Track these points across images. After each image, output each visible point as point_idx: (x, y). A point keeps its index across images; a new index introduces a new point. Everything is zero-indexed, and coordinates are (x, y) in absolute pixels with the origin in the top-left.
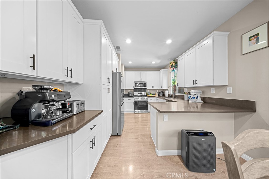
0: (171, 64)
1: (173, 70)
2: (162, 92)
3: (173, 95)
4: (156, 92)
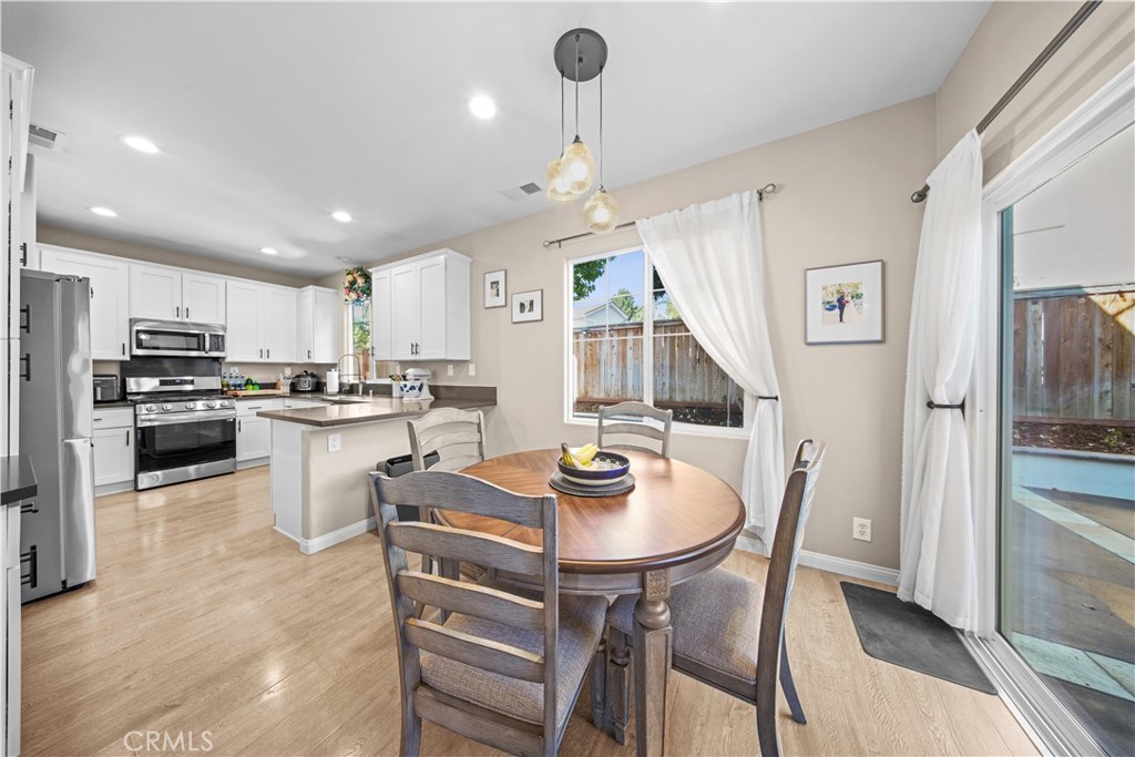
0: (350, 278)
1: (358, 300)
2: (313, 376)
3: (357, 385)
4: (281, 377)
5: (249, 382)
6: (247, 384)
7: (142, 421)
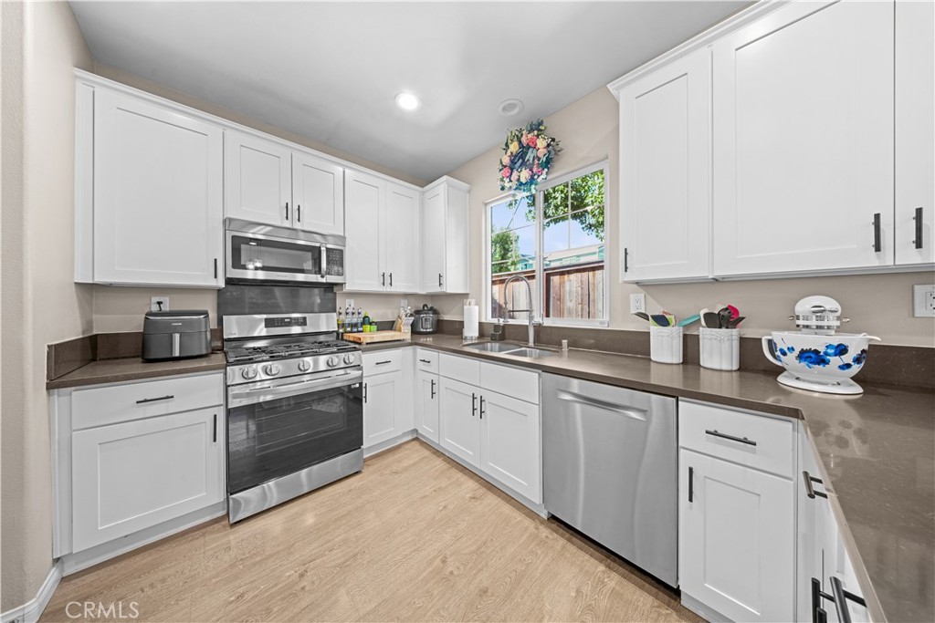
0: (515, 148)
1: (529, 182)
5: (366, 321)
6: (363, 323)
7: (236, 396)
